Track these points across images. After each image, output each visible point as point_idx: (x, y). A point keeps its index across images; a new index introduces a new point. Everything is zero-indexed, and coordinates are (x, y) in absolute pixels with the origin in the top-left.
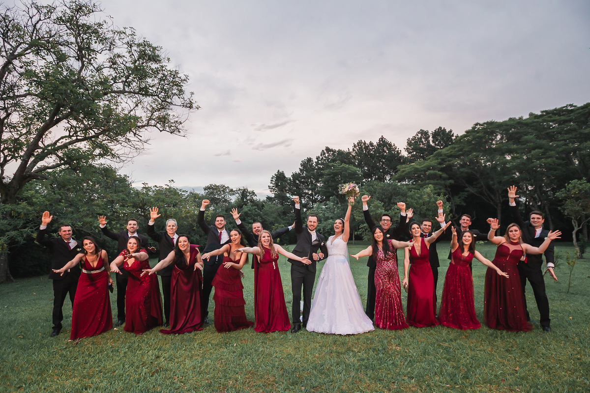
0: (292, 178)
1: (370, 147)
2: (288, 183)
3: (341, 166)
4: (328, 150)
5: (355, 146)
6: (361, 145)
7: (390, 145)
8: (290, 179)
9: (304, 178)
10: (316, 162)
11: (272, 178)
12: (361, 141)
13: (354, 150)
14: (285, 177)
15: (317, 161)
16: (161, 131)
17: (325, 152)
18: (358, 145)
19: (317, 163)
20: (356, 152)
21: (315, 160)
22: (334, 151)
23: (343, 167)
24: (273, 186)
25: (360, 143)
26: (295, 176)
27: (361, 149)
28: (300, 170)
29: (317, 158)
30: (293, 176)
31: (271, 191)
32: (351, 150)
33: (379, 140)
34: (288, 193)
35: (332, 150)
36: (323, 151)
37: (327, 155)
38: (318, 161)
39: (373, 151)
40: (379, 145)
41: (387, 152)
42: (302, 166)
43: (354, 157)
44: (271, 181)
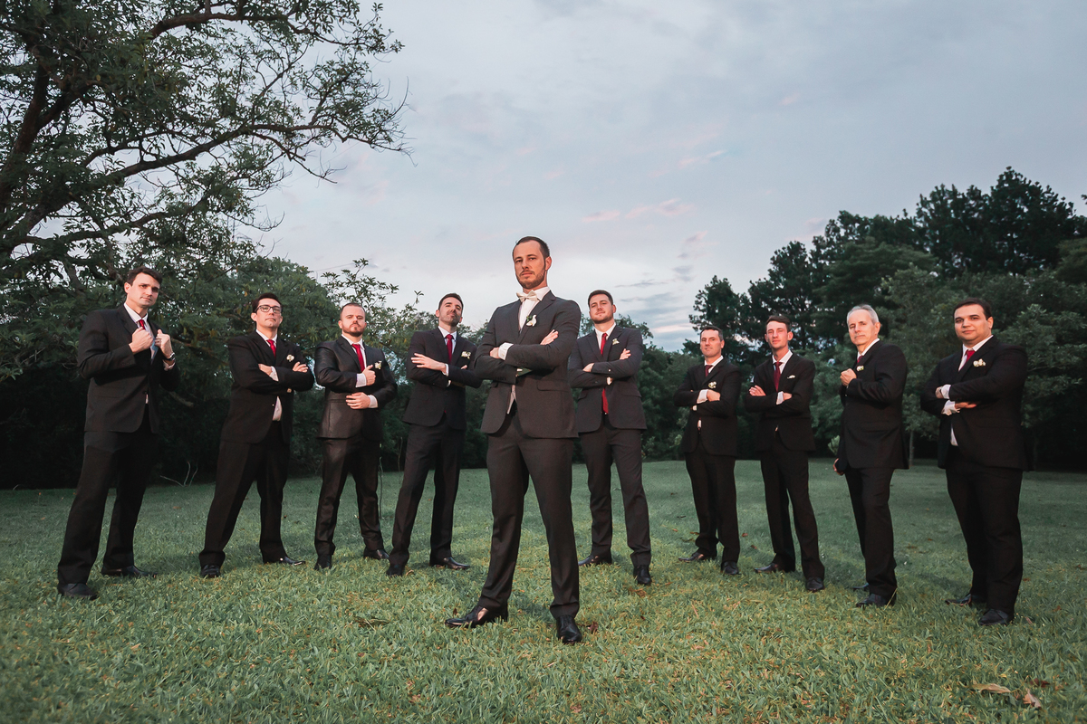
0: (749, 297)
1: (971, 202)
2: (739, 309)
3: (877, 250)
4: (846, 218)
5: (924, 203)
6: (941, 199)
7: (1036, 191)
8: (745, 299)
9: (780, 293)
10: (812, 253)
11: (699, 296)
12: (943, 186)
13: (920, 213)
14: (730, 293)
15: (814, 248)
16: (344, 140)
17: (839, 224)
18: (934, 200)
19: (816, 255)
20: (927, 219)
21: (810, 247)
22: (864, 222)
23: (883, 252)
24: (701, 317)
25: (938, 195)
26: (759, 291)
27: (942, 209)
28: (772, 273)
29: (815, 242)
30: (753, 290)
31: (696, 329)
32: (912, 214)
33: (1001, 181)
34: (739, 333)
35: (857, 219)
36: (832, 222)
37: (842, 232)
38: (819, 247)
39: (980, 212)
40: (999, 193)
41: (1026, 210)
42: (775, 263)
43: (921, 231)
44: (697, 303)
